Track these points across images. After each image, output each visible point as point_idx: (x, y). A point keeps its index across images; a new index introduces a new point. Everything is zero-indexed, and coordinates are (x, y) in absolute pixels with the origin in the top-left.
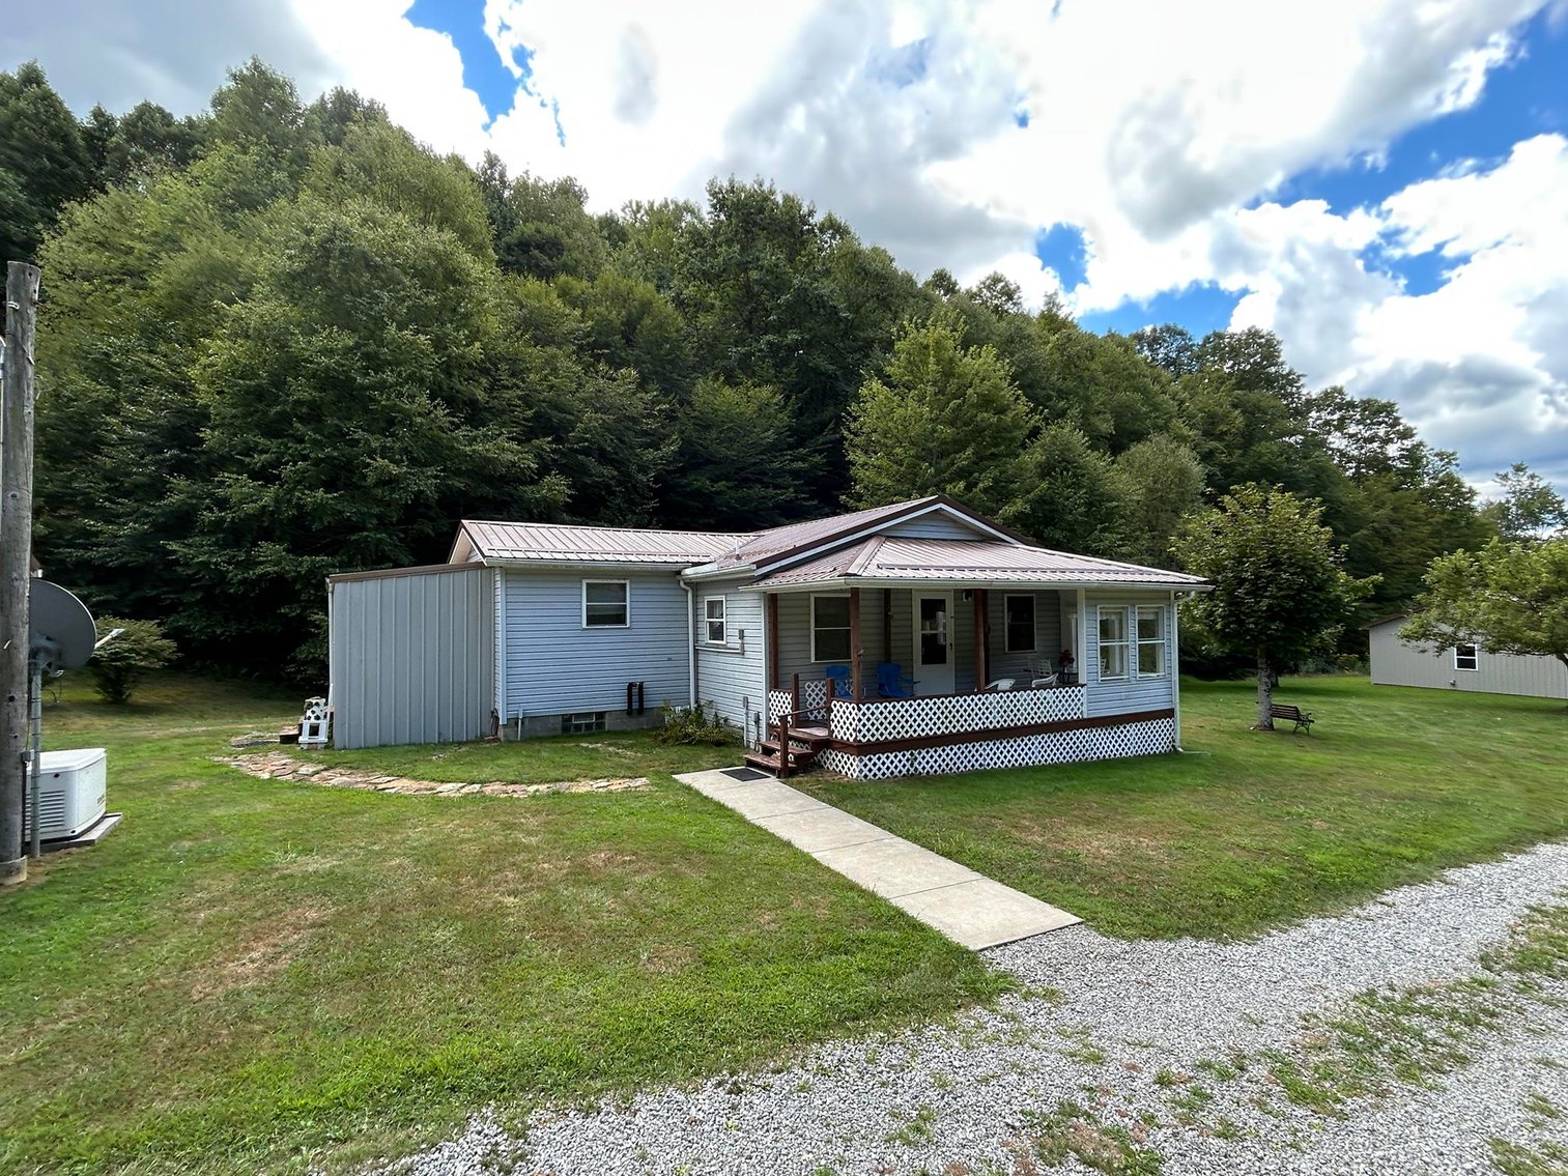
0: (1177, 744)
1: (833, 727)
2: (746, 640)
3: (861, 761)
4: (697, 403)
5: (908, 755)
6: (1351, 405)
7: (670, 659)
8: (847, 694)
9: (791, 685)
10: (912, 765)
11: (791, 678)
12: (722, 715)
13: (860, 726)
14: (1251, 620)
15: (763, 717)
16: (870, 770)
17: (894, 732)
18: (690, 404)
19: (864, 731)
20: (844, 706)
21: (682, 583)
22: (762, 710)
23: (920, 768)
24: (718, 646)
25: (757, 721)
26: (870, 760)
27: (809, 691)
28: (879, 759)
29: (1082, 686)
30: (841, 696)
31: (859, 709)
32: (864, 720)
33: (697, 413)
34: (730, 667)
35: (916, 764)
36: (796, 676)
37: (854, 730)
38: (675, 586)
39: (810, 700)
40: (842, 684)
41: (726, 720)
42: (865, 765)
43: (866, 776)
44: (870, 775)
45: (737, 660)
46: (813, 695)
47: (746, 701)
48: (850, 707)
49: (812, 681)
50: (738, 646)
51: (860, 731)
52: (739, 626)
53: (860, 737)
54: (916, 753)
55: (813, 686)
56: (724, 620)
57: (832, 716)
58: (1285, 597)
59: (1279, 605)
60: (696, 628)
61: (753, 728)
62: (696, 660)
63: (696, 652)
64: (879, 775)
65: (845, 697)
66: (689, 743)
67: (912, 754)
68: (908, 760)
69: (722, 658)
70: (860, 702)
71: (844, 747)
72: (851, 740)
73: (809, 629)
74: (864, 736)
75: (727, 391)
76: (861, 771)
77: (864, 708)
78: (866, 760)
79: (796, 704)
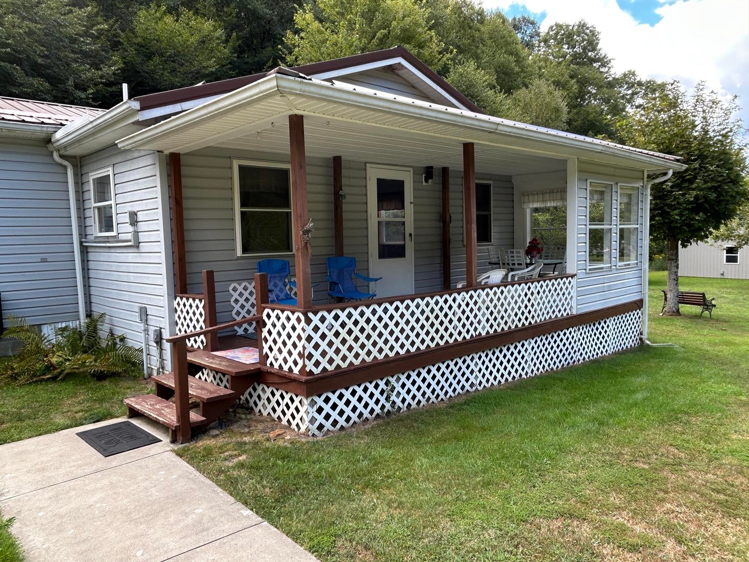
0: (644, 337)
1: (266, 350)
2: (142, 226)
3: (313, 403)
4: (139, 29)
5: (382, 384)
6: (640, 84)
7: (44, 261)
8: (288, 298)
9: (204, 287)
10: (387, 399)
11: (203, 278)
12: (119, 332)
13: (310, 348)
14: (676, 212)
15: (166, 335)
16: (328, 417)
17: (363, 353)
18: (132, 31)
19: (317, 355)
20: (283, 317)
21: (56, 156)
22: (165, 324)
23: (398, 402)
24: (107, 239)
25: (159, 341)
26: (327, 400)
27: (236, 295)
28: (341, 397)
29: (572, 276)
30: (279, 300)
31: (308, 321)
32: (316, 338)
33: (139, 39)
34: (123, 267)
35: (393, 397)
36: (210, 274)
37: (301, 355)
38: (47, 160)
39: (237, 307)
40: (280, 284)
41: (123, 339)
42: (320, 410)
43: (320, 427)
44: (328, 425)
45: (131, 256)
46: (242, 301)
47: (144, 313)
48: (293, 318)
49: (239, 281)
50: (129, 236)
51: (310, 356)
52: (129, 208)
53: (310, 366)
54: (393, 380)
55: (240, 289)
56: (112, 202)
57: (265, 333)
58: (710, 189)
59: (704, 197)
60: (82, 218)
61: (154, 350)
62: (85, 261)
63: (84, 250)
64: (342, 421)
65: (285, 301)
66: (54, 379)
67: (387, 383)
68: (382, 392)
69: (114, 256)
70: (309, 308)
71: (285, 381)
72: (296, 370)
73: (233, 209)
74: (317, 364)
75: (169, 19)
76: (313, 420)
77: (316, 320)
78: (320, 401)
79: (212, 316)
